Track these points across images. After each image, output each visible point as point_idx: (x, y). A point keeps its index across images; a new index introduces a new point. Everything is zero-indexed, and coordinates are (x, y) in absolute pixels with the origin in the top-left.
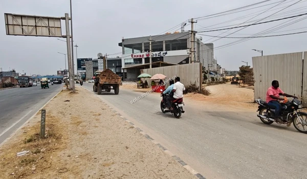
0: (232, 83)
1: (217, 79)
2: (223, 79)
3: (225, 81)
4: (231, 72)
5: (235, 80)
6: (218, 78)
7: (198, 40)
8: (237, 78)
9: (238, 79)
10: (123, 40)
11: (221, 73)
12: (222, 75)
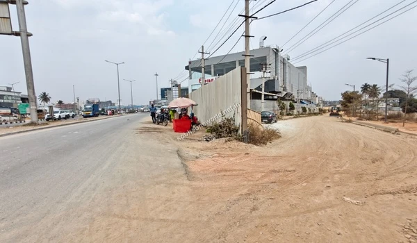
0: (331, 115)
1: (310, 110)
2: (319, 109)
3: (322, 112)
4: (330, 103)
5: (335, 111)
6: (312, 109)
7: (284, 59)
8: (338, 108)
9: (339, 110)
10: (190, 63)
11: (317, 102)
12: (318, 105)
